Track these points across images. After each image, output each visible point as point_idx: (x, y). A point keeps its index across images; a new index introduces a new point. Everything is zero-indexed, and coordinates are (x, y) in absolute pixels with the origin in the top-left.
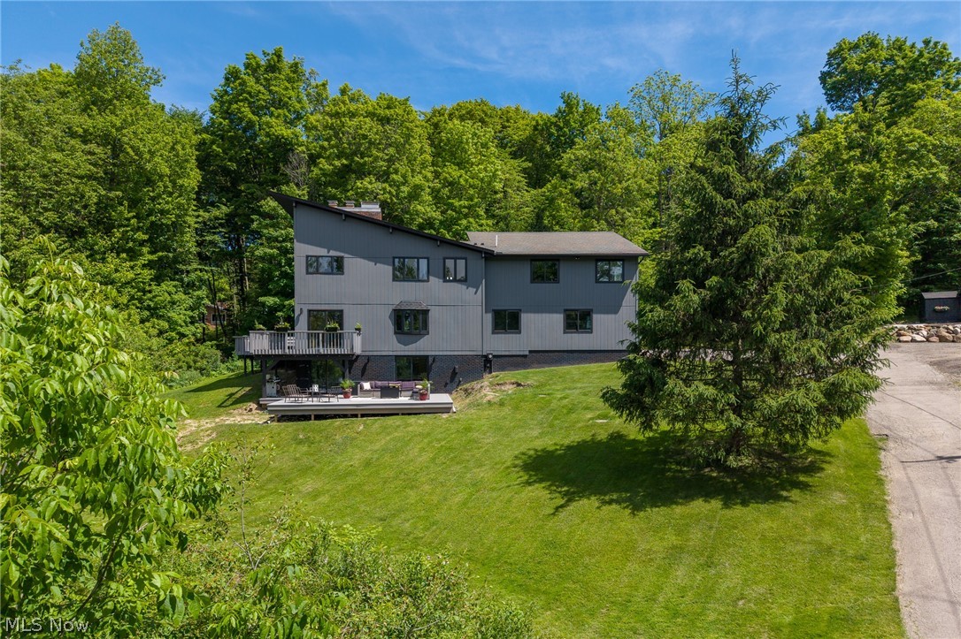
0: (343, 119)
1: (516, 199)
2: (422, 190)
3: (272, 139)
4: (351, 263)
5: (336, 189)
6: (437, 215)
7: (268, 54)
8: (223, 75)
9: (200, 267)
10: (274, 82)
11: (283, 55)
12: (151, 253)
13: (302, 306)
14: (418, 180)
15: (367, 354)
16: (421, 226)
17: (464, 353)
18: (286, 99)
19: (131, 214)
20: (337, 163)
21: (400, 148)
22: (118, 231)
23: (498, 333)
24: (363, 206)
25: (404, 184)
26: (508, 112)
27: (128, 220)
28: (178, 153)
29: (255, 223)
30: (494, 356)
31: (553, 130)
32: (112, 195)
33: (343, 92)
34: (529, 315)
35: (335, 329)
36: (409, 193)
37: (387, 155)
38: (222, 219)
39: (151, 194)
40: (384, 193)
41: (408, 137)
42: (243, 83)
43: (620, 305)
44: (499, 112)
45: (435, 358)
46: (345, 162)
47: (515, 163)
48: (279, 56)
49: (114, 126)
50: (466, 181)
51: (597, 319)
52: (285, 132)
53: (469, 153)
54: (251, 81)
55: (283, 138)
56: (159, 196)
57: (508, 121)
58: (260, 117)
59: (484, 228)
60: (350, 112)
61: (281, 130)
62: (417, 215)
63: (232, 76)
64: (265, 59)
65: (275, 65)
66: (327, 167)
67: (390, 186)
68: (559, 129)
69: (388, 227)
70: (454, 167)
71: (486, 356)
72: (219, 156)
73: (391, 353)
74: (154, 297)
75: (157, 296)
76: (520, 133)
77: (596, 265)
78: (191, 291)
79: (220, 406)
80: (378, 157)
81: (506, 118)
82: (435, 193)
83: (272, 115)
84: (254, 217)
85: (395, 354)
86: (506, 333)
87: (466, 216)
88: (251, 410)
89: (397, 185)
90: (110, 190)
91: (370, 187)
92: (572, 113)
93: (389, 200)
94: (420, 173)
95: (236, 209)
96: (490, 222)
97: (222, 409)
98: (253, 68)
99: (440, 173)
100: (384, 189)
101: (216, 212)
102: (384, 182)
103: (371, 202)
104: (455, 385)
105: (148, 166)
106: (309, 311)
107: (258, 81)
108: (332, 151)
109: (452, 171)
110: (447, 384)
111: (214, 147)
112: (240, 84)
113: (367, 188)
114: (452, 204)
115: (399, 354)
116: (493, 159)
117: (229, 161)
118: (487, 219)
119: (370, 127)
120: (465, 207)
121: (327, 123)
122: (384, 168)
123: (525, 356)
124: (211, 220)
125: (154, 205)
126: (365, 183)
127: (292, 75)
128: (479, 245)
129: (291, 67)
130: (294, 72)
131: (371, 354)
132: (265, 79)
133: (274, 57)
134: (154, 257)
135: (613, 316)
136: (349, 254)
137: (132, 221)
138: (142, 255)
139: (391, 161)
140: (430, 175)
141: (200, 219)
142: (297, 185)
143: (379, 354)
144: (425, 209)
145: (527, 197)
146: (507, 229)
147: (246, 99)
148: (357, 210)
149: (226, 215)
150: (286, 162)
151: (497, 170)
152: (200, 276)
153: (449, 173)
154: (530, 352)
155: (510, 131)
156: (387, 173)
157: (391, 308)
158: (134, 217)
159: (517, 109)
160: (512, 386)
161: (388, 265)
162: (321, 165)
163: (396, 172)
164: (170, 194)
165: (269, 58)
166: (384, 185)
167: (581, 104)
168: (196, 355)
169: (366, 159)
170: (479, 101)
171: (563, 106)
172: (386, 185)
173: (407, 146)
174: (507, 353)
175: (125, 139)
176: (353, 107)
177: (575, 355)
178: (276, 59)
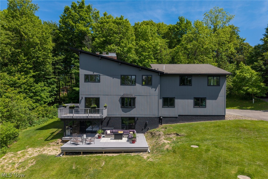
0: (104, 24)
1: (164, 52)
2: (132, 49)
3: (79, 31)
4: (103, 78)
5: (101, 49)
6: (137, 58)
7: (79, 2)
8: (64, 10)
9: (54, 77)
10: (81, 12)
11: (84, 2)
12: (34, 72)
13: (83, 96)
14: (130, 45)
15: (109, 116)
16: (131, 62)
17: (150, 116)
18: (85, 18)
19: (25, 58)
20: (102, 39)
21: (124, 34)
22: (20, 64)
23: (165, 107)
24: (109, 54)
25: (125, 47)
26: (160, 24)
27: (24, 60)
28: (43, 36)
29: (73, 61)
30: (163, 117)
31: (176, 29)
32: (17, 51)
33: (105, 15)
34: (178, 100)
35: (95, 107)
36: (127, 50)
37: (119, 36)
38: (62, 60)
39: (34, 51)
40: (118, 50)
41: (127, 30)
42: (70, 12)
43: (218, 96)
44: (157, 25)
45: (138, 118)
46: (104, 39)
47: (164, 40)
48: (83, 3)
49: (17, 24)
50: (148, 46)
51: (208, 102)
52: (84, 29)
53: (149, 36)
54: (73, 12)
55: (83, 31)
56: (37, 51)
57: (160, 27)
58: (76, 24)
59: (153, 63)
60: (107, 22)
61: (83, 28)
62: (130, 58)
63: (67, 10)
64: (78, 4)
65: (81, 6)
66: (98, 41)
67: (120, 47)
68: (178, 29)
69: (119, 62)
70: (143, 41)
71: (160, 117)
72: (62, 38)
73: (119, 116)
74: (35, 88)
75: (36, 88)
76: (164, 31)
77: (208, 78)
78: (50, 85)
79: (46, 140)
80: (116, 37)
81: (159, 26)
82: (136, 50)
83: (80, 23)
84: (72, 59)
85: (121, 116)
86: (168, 107)
87: (147, 59)
88: (58, 143)
89: (123, 47)
90: (16, 49)
91: (113, 48)
92: (182, 23)
93: (120, 53)
94: (131, 43)
95: (67, 56)
96: (156, 61)
97: (46, 142)
98: (74, 7)
99: (138, 43)
100: (118, 49)
101: (60, 58)
102: (118, 46)
103: (113, 53)
104: (146, 130)
105: (31, 40)
106: (86, 98)
107: (75, 11)
108: (100, 35)
109: (143, 43)
110: (143, 129)
111: (60, 35)
112: (69, 12)
113: (112, 48)
114: (143, 54)
115: (123, 116)
116: (157, 38)
117: (65, 40)
118: (155, 59)
119: (114, 27)
120: (147, 55)
121: (99, 26)
122: (118, 41)
123: (176, 117)
124: (58, 60)
125: (35, 55)
126: (111, 46)
127: (87, 10)
128: (156, 69)
129: (88, 7)
130: (88, 9)
131: (111, 116)
132: (78, 10)
133: (81, 3)
134: (34, 74)
135: (215, 101)
136: (102, 74)
137: (25, 61)
138: (30, 73)
139: (121, 38)
140: (135, 44)
141: (54, 60)
142: (88, 48)
143: (114, 116)
144: (133, 56)
145: (168, 52)
146: (162, 63)
147: (71, 18)
148: (107, 55)
149: (63, 59)
150: (84, 39)
151: (158, 42)
152: (53, 80)
153: (142, 43)
154: (179, 115)
155: (160, 30)
156: (119, 43)
157: (120, 97)
158: (26, 59)
159: (163, 23)
160: (174, 135)
161: (119, 79)
162: (96, 40)
163: (123, 42)
164: (40, 51)
165: (79, 4)
166: (118, 47)
167: (185, 20)
168: (47, 111)
169: (112, 38)
170: (150, 21)
171: (179, 22)
172: (119, 47)
173: (127, 33)
174: (169, 116)
175: (22, 30)
176: (108, 20)
177: (198, 117)
178: (82, 4)
